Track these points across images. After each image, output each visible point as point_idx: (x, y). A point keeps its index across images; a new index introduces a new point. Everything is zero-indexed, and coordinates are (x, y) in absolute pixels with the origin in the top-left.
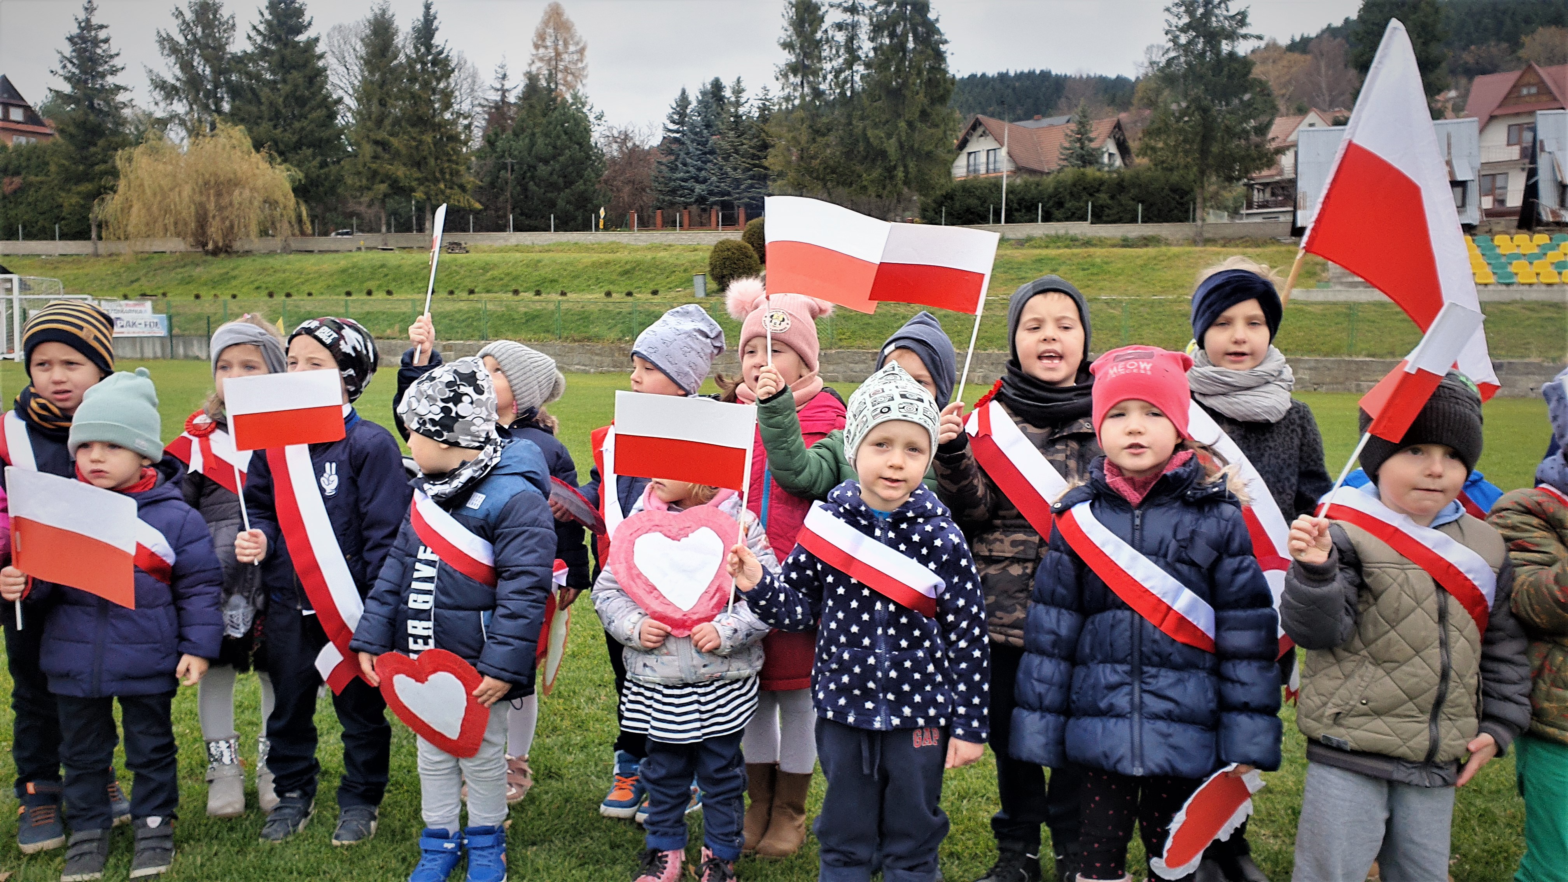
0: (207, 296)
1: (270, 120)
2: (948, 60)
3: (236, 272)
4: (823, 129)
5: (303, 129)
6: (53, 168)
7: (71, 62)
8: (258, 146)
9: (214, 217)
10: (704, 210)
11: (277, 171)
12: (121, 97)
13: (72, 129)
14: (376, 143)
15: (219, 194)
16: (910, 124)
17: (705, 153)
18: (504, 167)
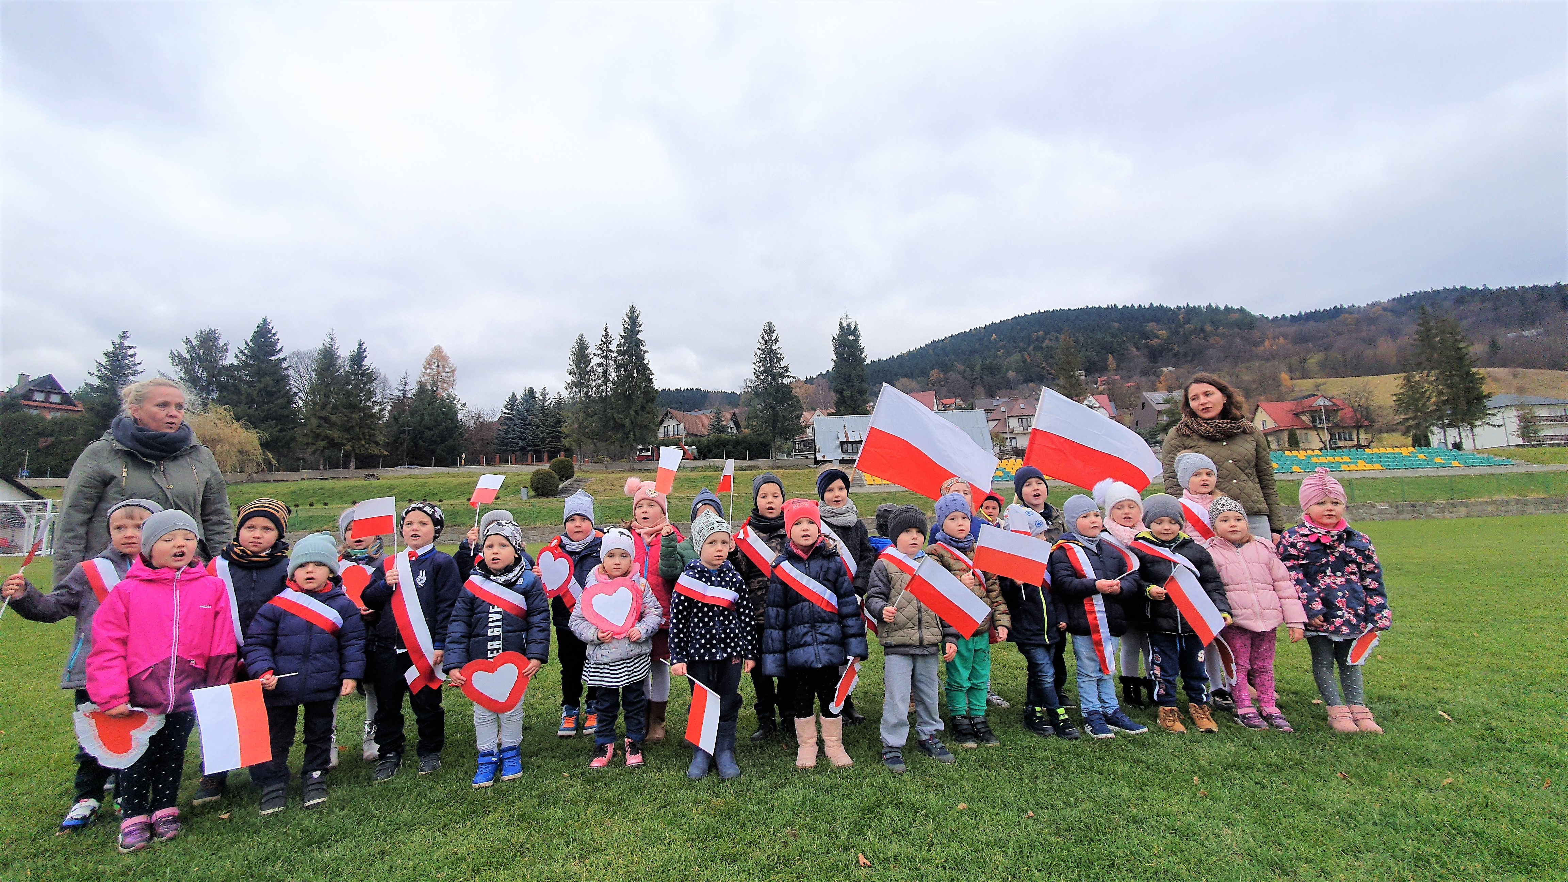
2: (655, 384)
4: (590, 414)
7: (105, 368)
18: (404, 432)
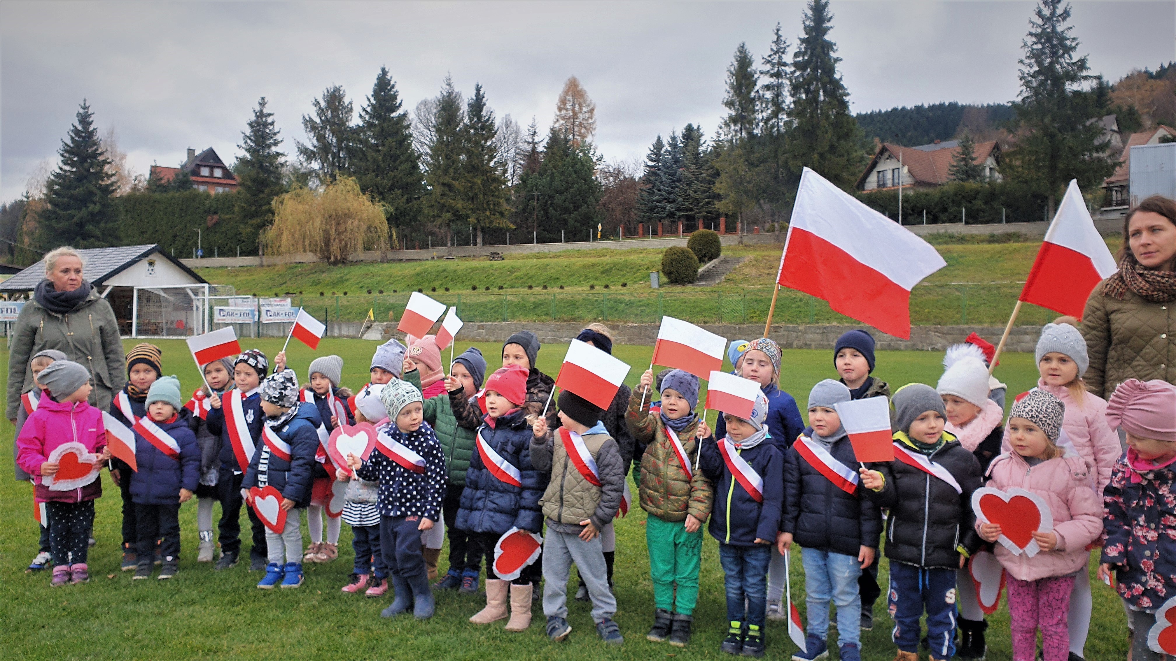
0: (328, 294)
1: (374, 171)
2: (850, 108)
3: (348, 276)
4: (756, 162)
5: (395, 177)
6: (236, 209)
7: (250, 139)
8: (364, 190)
9: (335, 240)
10: (673, 222)
11: (376, 207)
12: (281, 160)
13: (249, 183)
14: (444, 185)
15: (338, 224)
16: (821, 155)
17: (674, 181)
18: (532, 198)
